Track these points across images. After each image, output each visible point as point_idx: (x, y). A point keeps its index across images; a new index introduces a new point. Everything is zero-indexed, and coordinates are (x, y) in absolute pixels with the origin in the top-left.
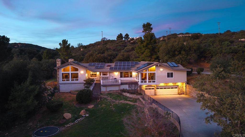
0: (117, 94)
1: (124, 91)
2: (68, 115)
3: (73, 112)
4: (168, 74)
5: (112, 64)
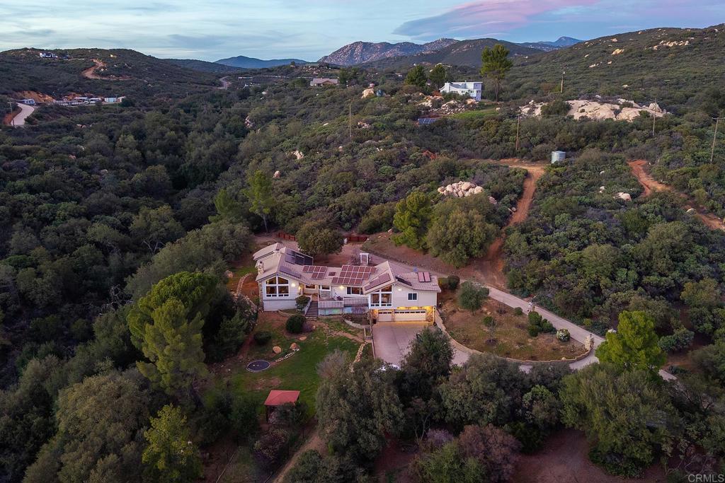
0: (338, 320)
1: (347, 317)
2: (277, 349)
3: (282, 345)
4: (410, 295)
5: (338, 270)
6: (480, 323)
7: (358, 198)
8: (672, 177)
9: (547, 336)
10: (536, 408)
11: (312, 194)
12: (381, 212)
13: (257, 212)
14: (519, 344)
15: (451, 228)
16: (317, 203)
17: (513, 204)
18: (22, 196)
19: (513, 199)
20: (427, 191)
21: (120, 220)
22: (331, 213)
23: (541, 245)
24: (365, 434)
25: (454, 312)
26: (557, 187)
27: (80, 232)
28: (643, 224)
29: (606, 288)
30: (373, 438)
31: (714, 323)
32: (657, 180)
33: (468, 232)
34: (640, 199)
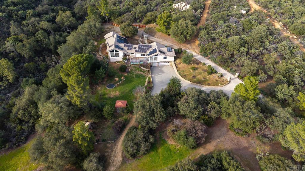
0: (138, 66)
2: (117, 79)
3: (119, 77)
4: (164, 57)
5: (137, 46)
6: (190, 69)
7: (142, 9)
8: (262, 3)
9: (214, 75)
10: (212, 112)
11: (124, 6)
12: (151, 16)
13: (103, 15)
14: (204, 78)
15: (180, 28)
16: (126, 11)
17: (201, 13)
18: (11, 8)
19: (201, 11)
20: (169, 6)
21: (52, 17)
22: (132, 16)
23: (213, 36)
24: (152, 122)
25: (180, 63)
26: (218, 6)
27: (36, 24)
28: (250, 26)
29: (236, 55)
30: (155, 124)
31: (274, 71)
32: (256, 3)
33: (186, 30)
34: (249, 13)
